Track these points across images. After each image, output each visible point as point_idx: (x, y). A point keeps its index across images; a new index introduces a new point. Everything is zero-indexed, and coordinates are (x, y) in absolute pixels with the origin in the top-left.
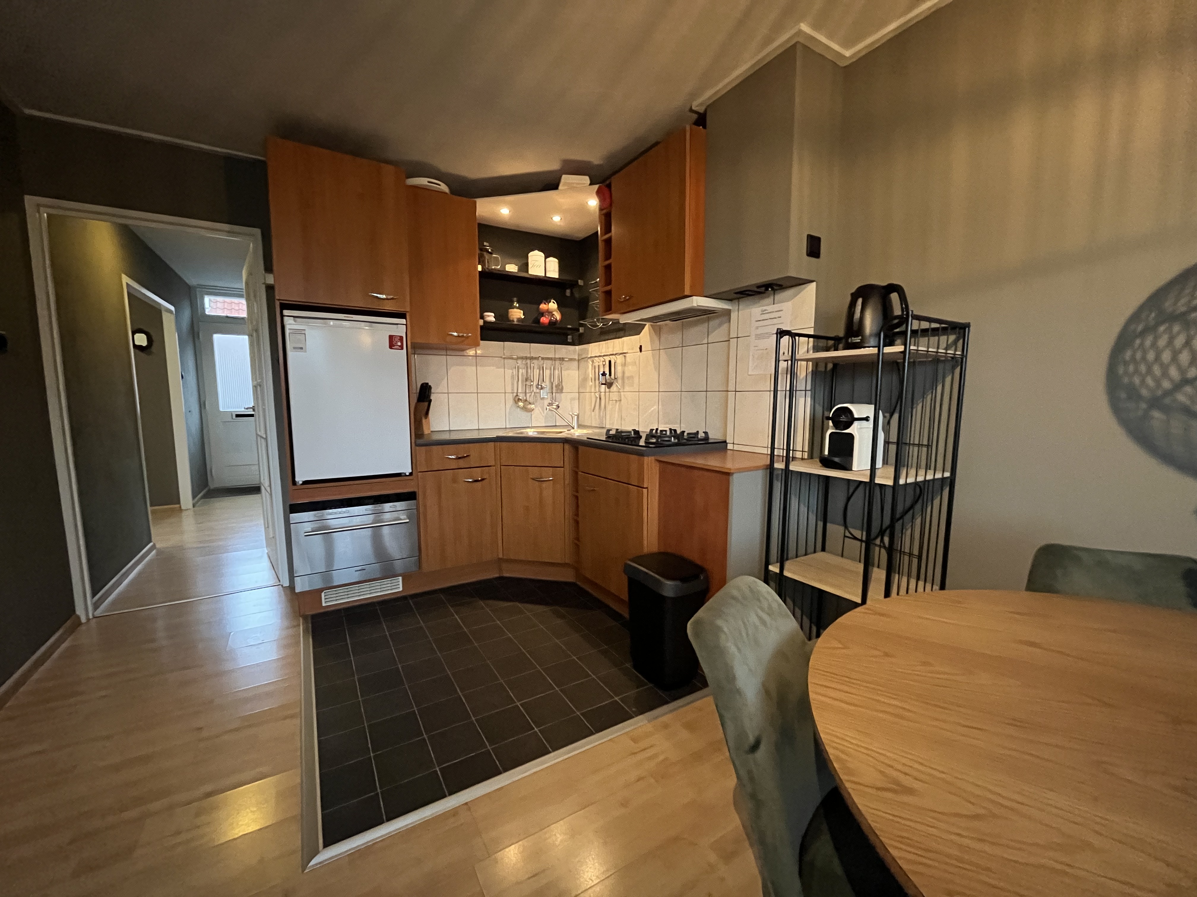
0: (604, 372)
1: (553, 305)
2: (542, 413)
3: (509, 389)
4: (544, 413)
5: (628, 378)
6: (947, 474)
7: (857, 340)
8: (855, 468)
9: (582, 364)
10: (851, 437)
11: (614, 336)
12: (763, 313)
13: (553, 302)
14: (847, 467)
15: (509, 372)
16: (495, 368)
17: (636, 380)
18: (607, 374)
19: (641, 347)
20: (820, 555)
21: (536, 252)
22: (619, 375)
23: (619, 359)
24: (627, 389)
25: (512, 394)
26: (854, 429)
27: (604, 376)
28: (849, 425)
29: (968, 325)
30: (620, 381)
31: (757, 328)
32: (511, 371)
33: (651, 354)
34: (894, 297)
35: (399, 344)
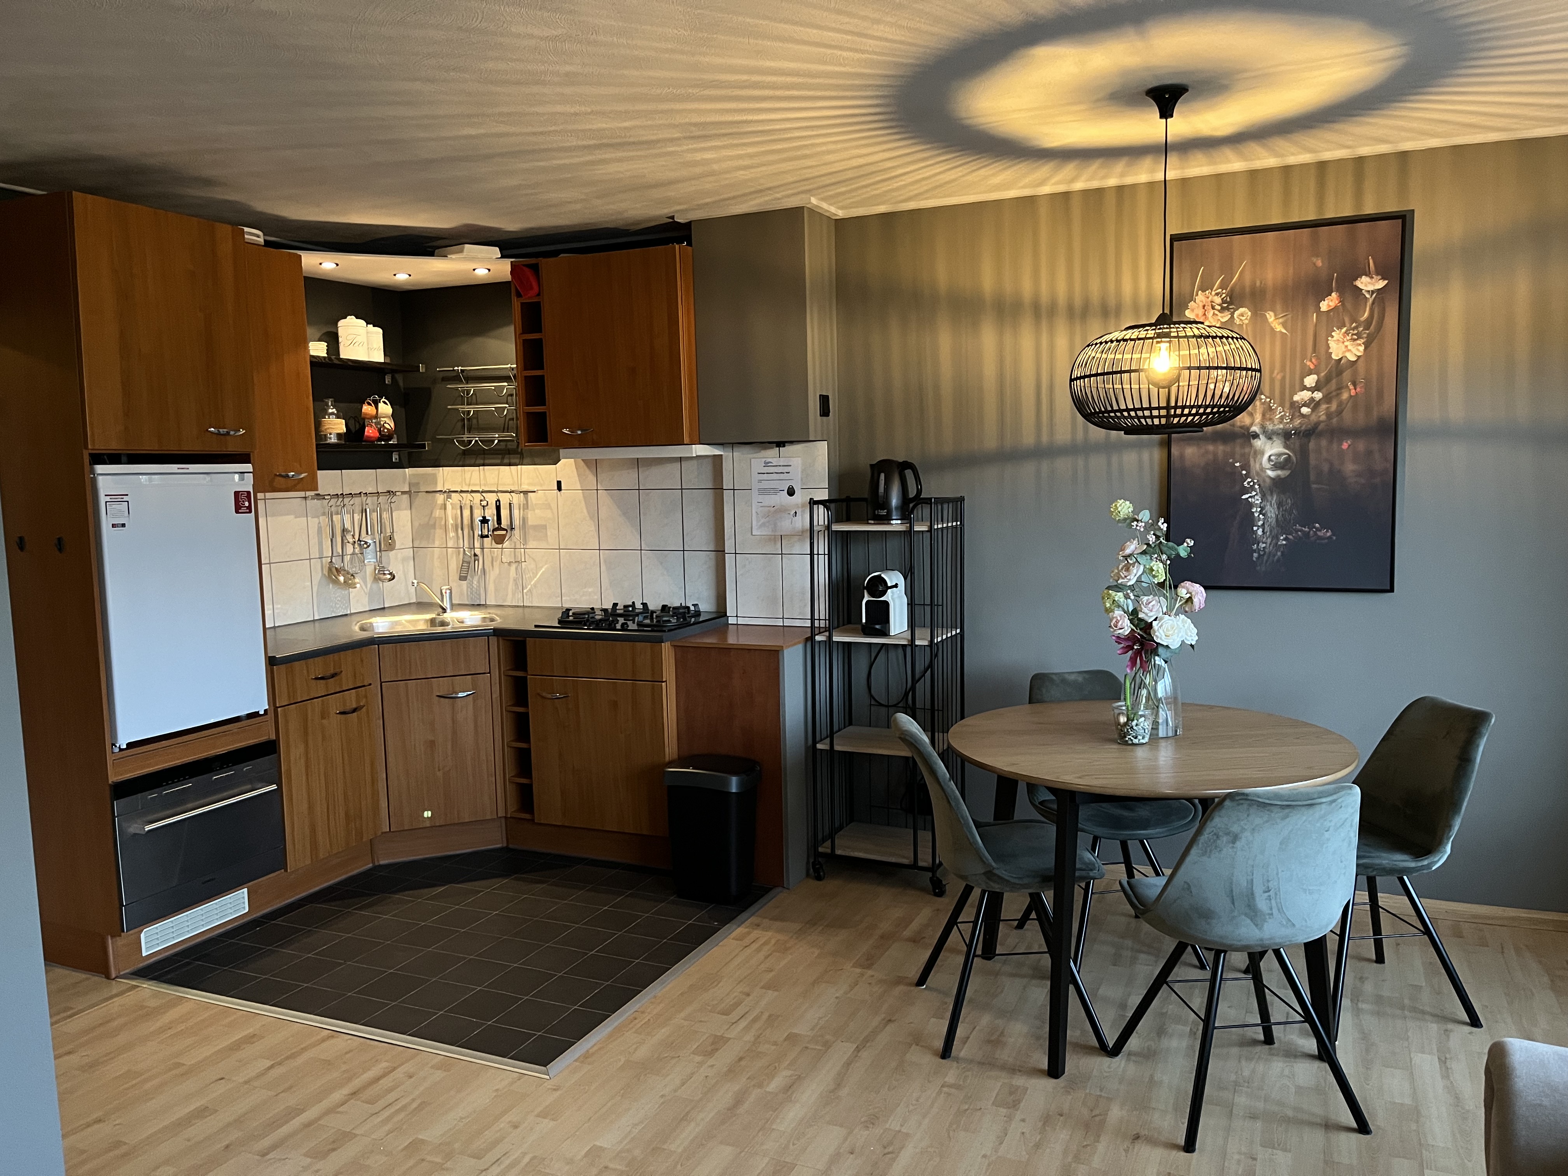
0: (484, 517)
1: (385, 408)
2: (364, 587)
3: (315, 554)
4: (366, 587)
5: (536, 528)
6: (958, 631)
7: (884, 512)
8: (892, 634)
9: (420, 499)
10: (886, 604)
11: (499, 461)
12: (767, 464)
13: (384, 402)
14: (885, 633)
15: (313, 522)
16: (292, 517)
17: (551, 533)
18: (488, 520)
19: (559, 483)
20: (850, 729)
21: (351, 319)
22: (517, 522)
23: (516, 499)
24: (531, 544)
25: (319, 560)
26: (889, 597)
27: (484, 523)
28: (884, 593)
29: (962, 499)
30: (516, 532)
31: (760, 481)
32: (316, 520)
33: (582, 495)
34: (909, 473)
35: (247, 504)
